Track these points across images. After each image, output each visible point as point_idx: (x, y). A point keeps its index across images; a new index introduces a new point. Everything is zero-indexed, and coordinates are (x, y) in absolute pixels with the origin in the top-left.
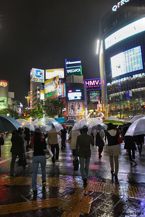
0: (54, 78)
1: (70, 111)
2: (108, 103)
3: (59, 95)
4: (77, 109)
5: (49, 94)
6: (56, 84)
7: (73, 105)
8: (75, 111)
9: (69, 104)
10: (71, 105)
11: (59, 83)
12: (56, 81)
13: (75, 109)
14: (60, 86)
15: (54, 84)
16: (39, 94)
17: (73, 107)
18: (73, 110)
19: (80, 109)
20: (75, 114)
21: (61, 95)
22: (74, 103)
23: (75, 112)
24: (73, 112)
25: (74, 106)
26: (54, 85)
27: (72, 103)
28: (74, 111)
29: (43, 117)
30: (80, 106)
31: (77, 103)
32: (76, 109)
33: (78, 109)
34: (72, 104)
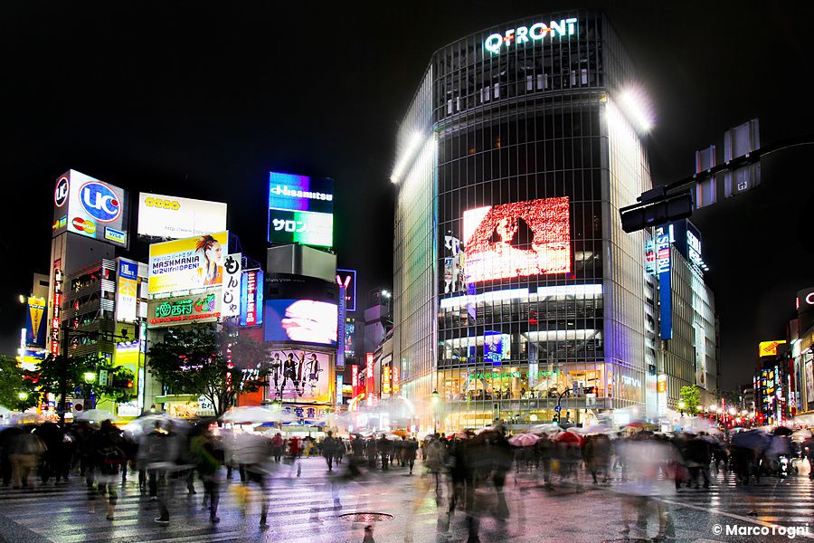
0: (202, 239)
1: (280, 382)
2: (438, 369)
3: (225, 311)
4: (308, 379)
5: (175, 304)
6: (212, 267)
7: (295, 359)
8: (301, 384)
9: (277, 355)
10: (284, 359)
11: (234, 264)
14: (237, 276)
15: (202, 263)
16: (112, 296)
17: (294, 369)
20: (300, 395)
21: (237, 312)
22: (299, 353)
23: (300, 387)
24: (294, 387)
27: (288, 353)
28: (296, 384)
29: (136, 397)
30: (321, 366)
31: (309, 357)
32: (304, 379)
33: (313, 377)
34: (291, 355)
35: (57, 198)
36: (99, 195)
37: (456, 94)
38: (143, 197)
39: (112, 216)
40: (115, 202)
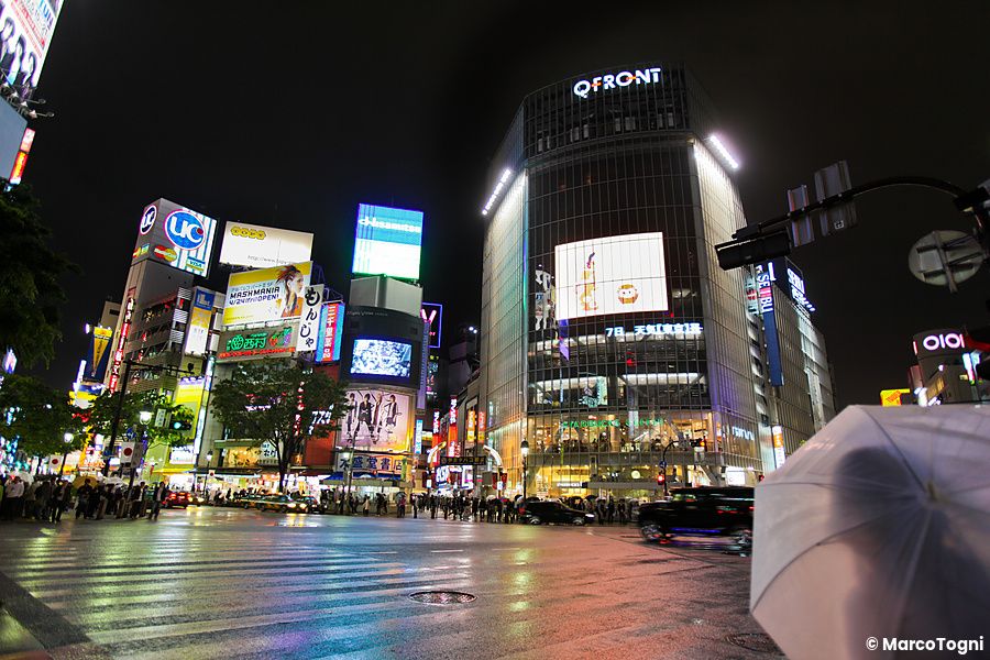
1: (354, 426)
2: (529, 414)
3: (301, 346)
4: (384, 423)
5: (248, 337)
7: (371, 401)
8: (376, 429)
9: (353, 395)
11: (315, 296)
12: (293, 285)
13: (375, 423)
14: (316, 309)
16: (185, 328)
17: (370, 412)
18: (368, 423)
19: (394, 424)
20: (375, 442)
21: (313, 347)
22: (376, 393)
23: (375, 432)
24: (368, 433)
25: (373, 409)
26: (284, 301)
27: (364, 393)
28: (371, 429)
29: (193, 441)
30: (399, 410)
31: (387, 398)
32: (381, 423)
33: (390, 421)
34: (368, 396)
35: (142, 226)
36: (185, 223)
37: (546, 133)
38: (230, 225)
39: (195, 245)
40: (201, 231)
